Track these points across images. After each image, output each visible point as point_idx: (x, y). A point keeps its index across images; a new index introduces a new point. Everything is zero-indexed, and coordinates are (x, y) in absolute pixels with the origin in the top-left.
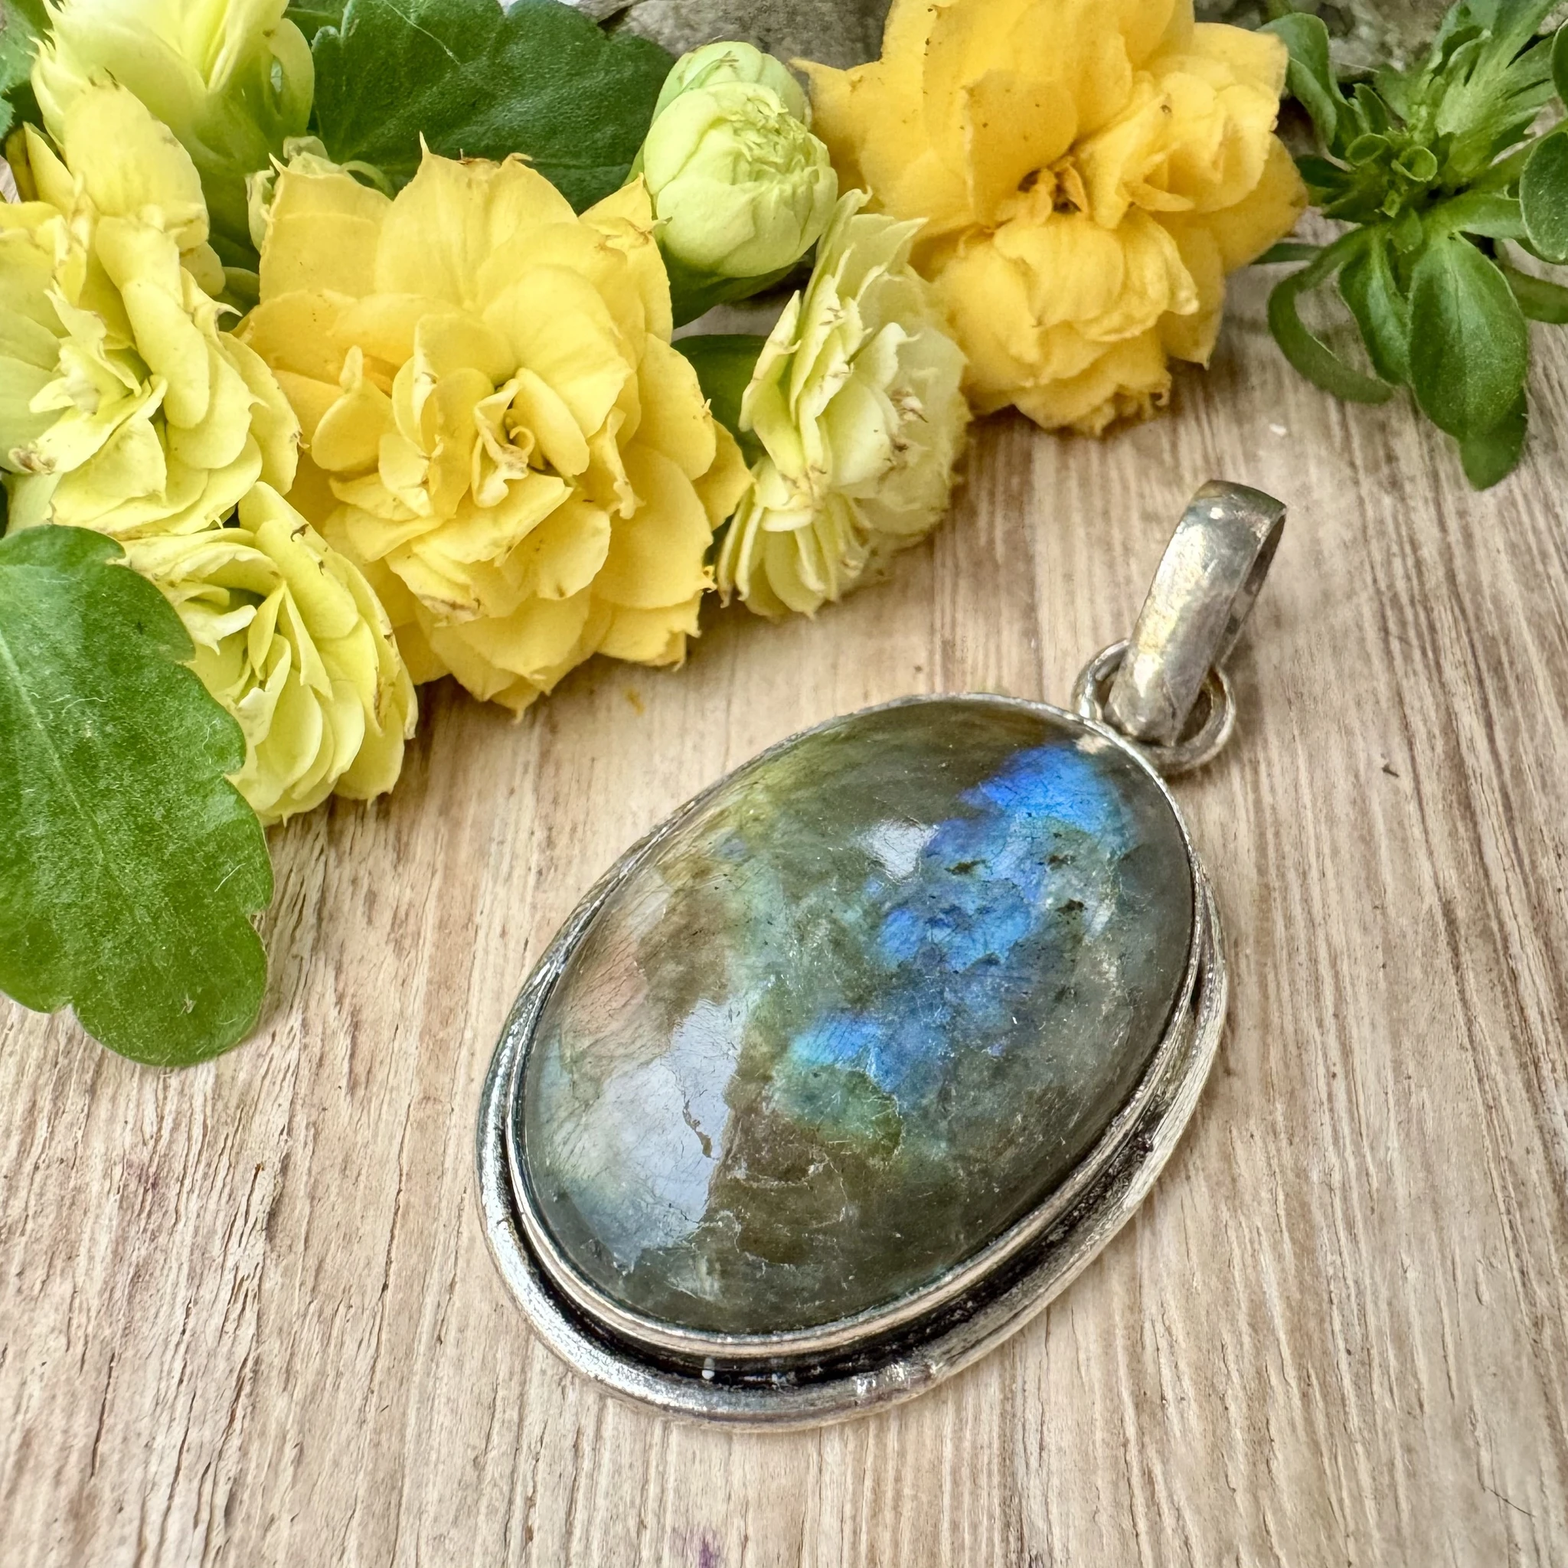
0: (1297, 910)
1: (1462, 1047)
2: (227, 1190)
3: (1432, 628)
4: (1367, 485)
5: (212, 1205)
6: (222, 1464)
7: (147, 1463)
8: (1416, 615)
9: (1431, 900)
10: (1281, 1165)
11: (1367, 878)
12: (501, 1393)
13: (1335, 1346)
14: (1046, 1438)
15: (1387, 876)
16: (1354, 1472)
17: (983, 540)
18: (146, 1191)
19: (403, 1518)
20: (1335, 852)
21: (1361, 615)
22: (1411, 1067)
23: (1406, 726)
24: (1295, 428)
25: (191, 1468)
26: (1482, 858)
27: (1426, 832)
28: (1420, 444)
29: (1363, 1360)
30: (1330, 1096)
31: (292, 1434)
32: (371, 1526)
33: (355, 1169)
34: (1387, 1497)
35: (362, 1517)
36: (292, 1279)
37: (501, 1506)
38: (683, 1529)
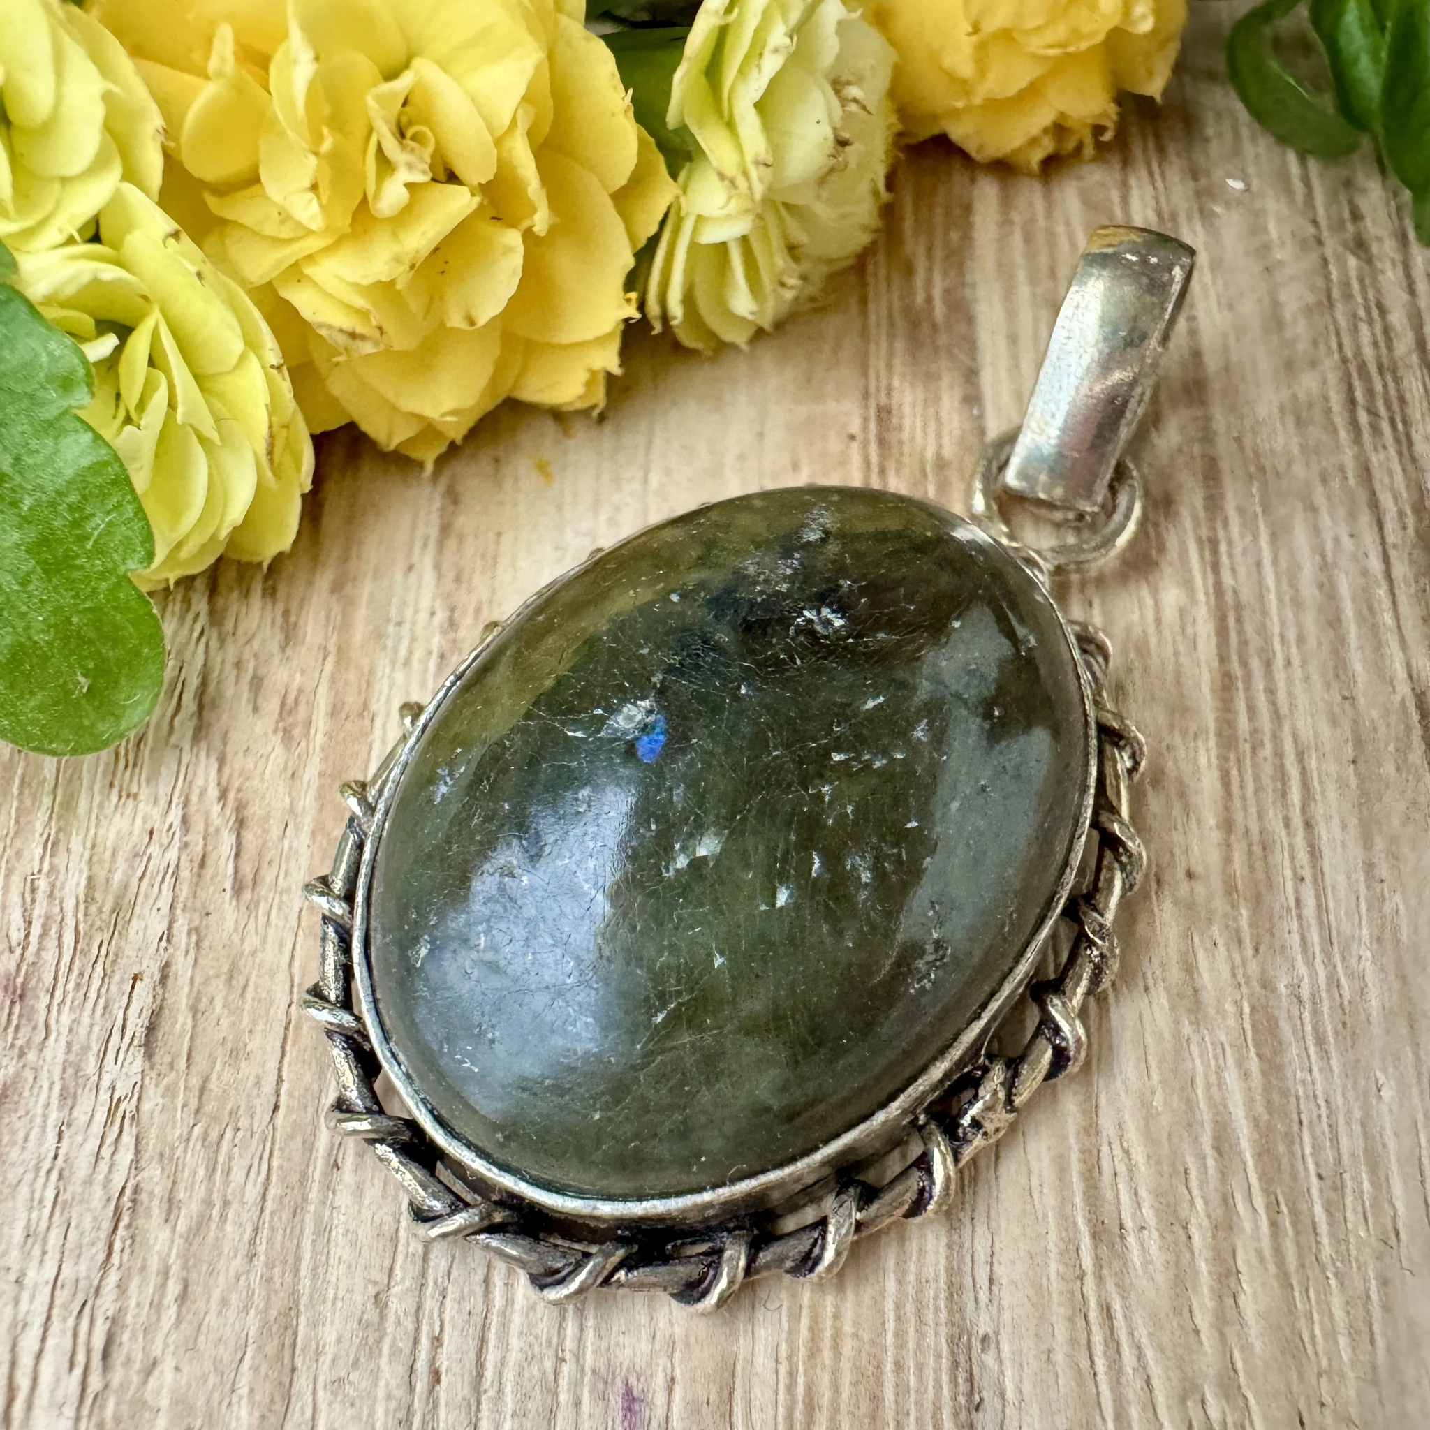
2: (102, 1002)
3: (1402, 400)
4: (1331, 245)
5: (86, 1020)
6: (99, 1302)
7: (17, 1301)
8: (1385, 386)
9: (1404, 690)
10: (1246, 975)
11: (1336, 667)
12: (404, 1224)
13: (1306, 1169)
14: (997, 1271)
15: (1357, 664)
16: (1326, 1308)
17: (920, 298)
18: (13, 1003)
19: (298, 1361)
20: (1301, 640)
22: (1383, 871)
23: (1374, 504)
24: (1255, 183)
25: (64, 1306)
28: (1388, 204)
29: (1335, 1186)
30: (1298, 901)
31: (175, 1269)
32: (263, 1369)
33: (242, 980)
34: (1362, 1333)
35: (253, 1358)
36: (174, 1097)
37: (407, 1348)
38: (604, 1371)
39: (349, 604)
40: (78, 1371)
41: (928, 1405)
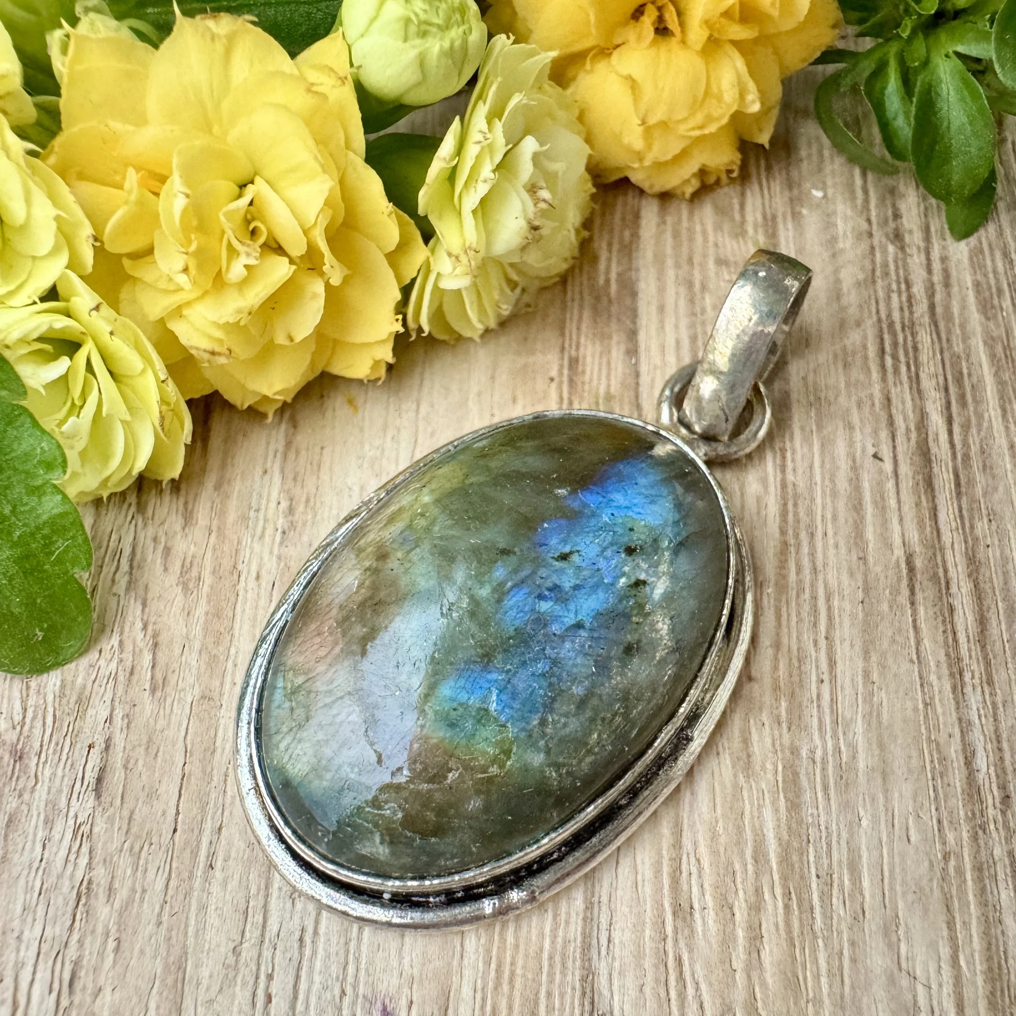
1: (911, 661)
2: (69, 762)
4: (878, 236)
5: (60, 772)
6: (67, 951)
7: (18, 950)
8: (905, 339)
9: (899, 552)
10: (781, 745)
11: (855, 538)
12: (251, 904)
13: (809, 872)
14: (613, 935)
15: (870, 534)
16: (815, 959)
17: (601, 280)
18: (15, 761)
19: (186, 988)
20: (835, 518)
21: (865, 337)
22: (875, 676)
23: (891, 423)
24: (830, 192)
25: (46, 954)
26: (936, 523)
28: (919, 206)
29: (827, 882)
30: (818, 696)
31: (113, 932)
32: (165, 994)
33: (155, 747)
34: (836, 975)
35: (159, 988)
36: (112, 825)
37: (251, 980)
38: (370, 996)
39: (225, 497)
40: (54, 994)
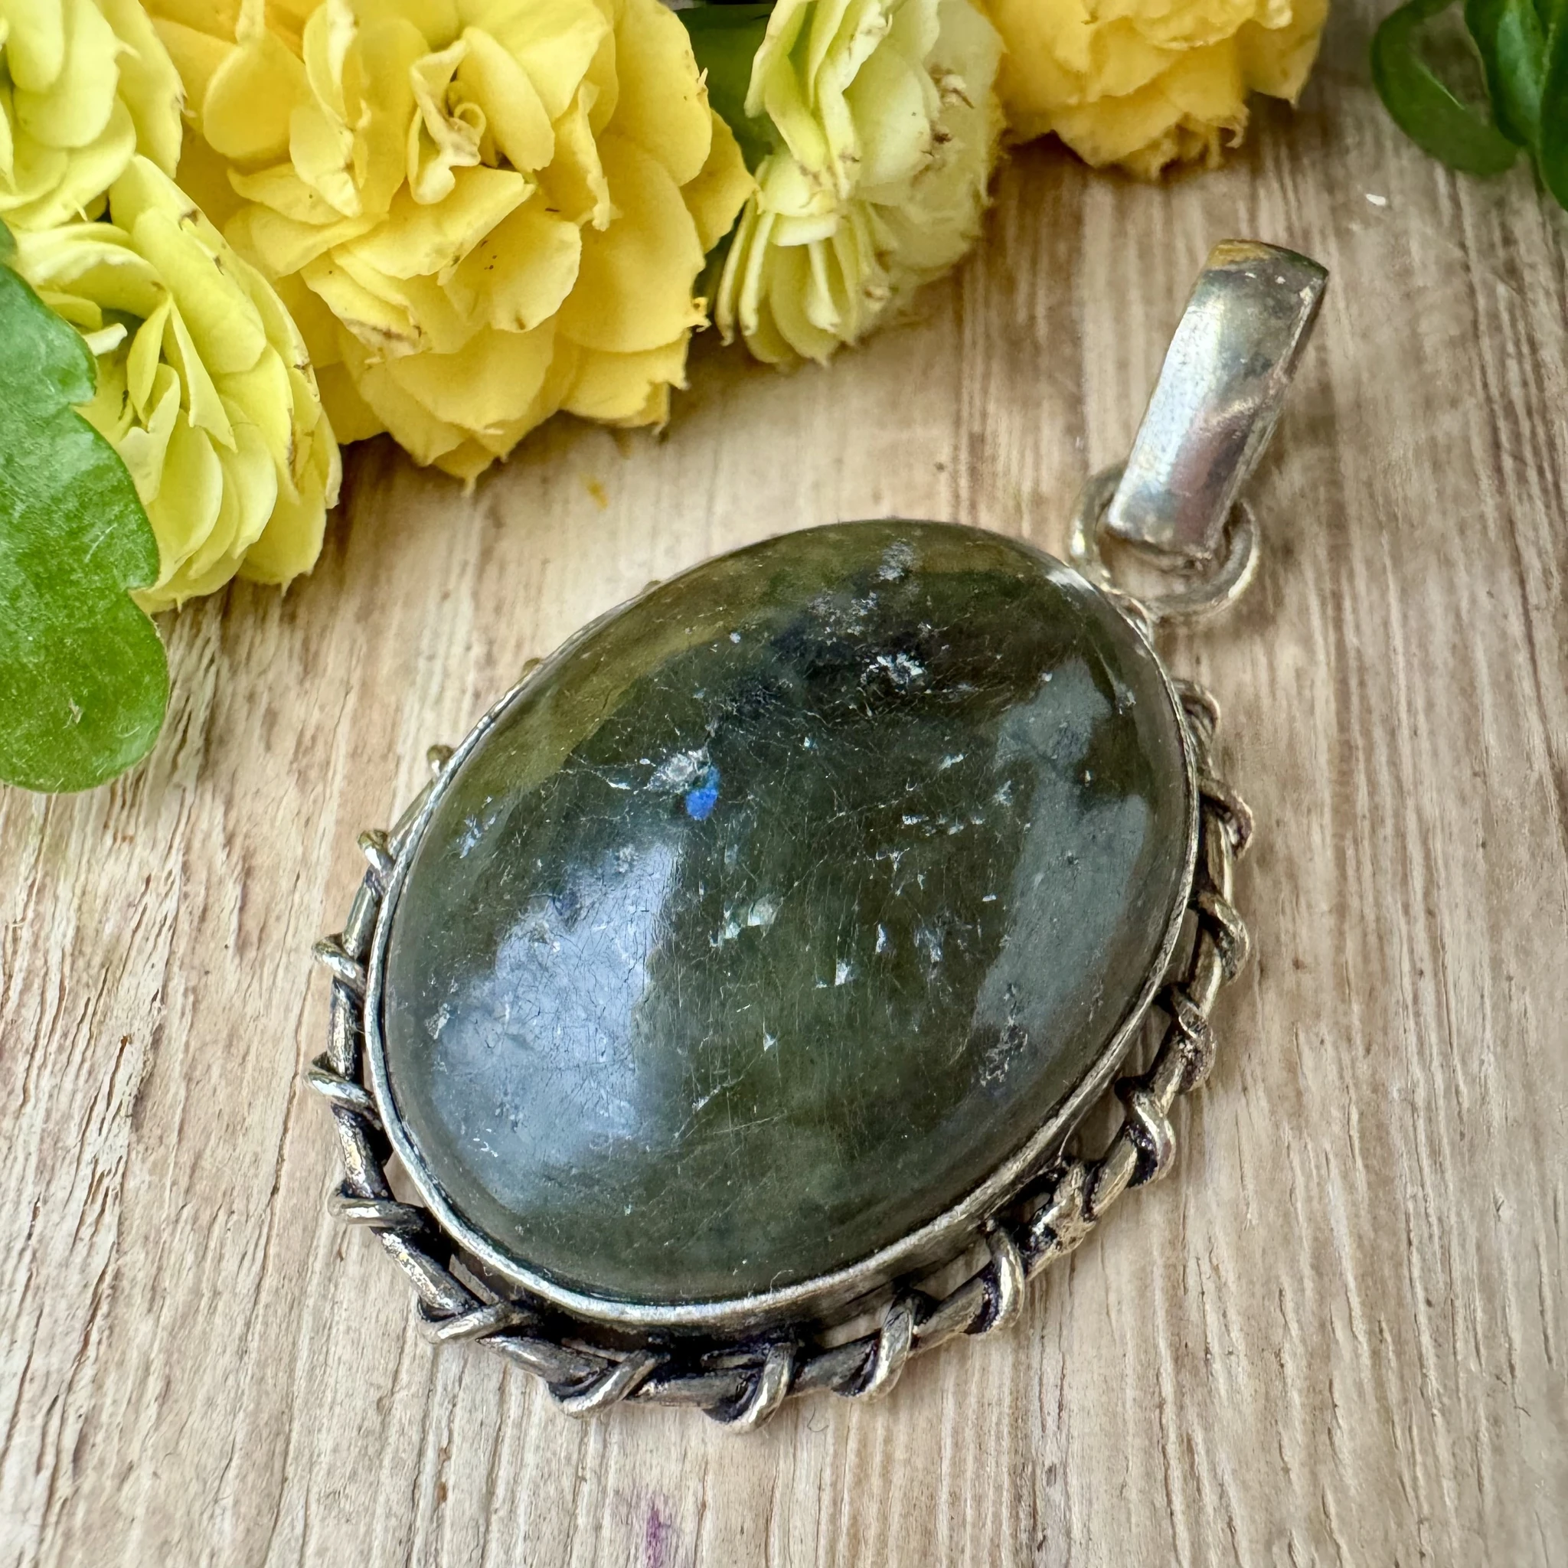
0: (1384, 777)
2: (87, 1066)
3: (1551, 445)
4: (1479, 272)
5: (68, 1085)
6: (70, 1399)
8: (1533, 429)
10: (1355, 1077)
11: (1467, 739)
12: (411, 1323)
13: (1414, 1294)
14: (1067, 1395)
15: (1491, 737)
16: (1430, 1448)
17: (1022, 316)
19: (290, 1471)
20: (1430, 706)
21: (1466, 424)
22: (1512, 966)
23: (1517, 559)
24: (1398, 200)
25: (33, 1401)
27: (1537, 685)
28: (1544, 225)
29: (1445, 1313)
30: (1416, 997)
31: (157, 1365)
32: (250, 1478)
33: (242, 1047)
34: (1468, 1476)
35: (240, 1467)
36: (162, 1177)
37: (410, 1459)
38: (628, 1493)
39: (375, 635)
40: (46, 1474)
41: (986, 1541)
